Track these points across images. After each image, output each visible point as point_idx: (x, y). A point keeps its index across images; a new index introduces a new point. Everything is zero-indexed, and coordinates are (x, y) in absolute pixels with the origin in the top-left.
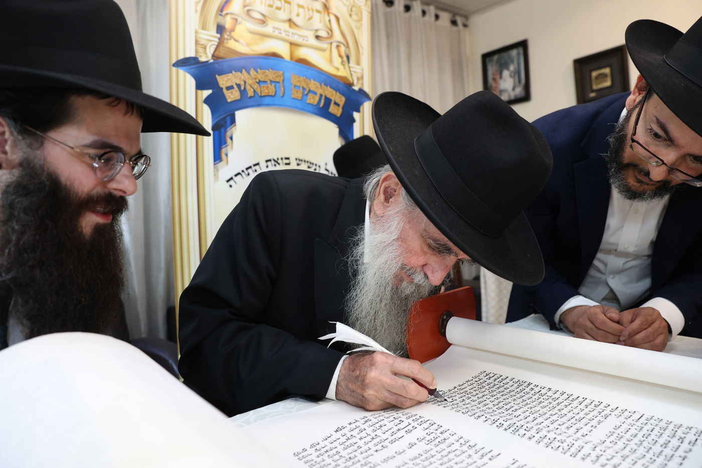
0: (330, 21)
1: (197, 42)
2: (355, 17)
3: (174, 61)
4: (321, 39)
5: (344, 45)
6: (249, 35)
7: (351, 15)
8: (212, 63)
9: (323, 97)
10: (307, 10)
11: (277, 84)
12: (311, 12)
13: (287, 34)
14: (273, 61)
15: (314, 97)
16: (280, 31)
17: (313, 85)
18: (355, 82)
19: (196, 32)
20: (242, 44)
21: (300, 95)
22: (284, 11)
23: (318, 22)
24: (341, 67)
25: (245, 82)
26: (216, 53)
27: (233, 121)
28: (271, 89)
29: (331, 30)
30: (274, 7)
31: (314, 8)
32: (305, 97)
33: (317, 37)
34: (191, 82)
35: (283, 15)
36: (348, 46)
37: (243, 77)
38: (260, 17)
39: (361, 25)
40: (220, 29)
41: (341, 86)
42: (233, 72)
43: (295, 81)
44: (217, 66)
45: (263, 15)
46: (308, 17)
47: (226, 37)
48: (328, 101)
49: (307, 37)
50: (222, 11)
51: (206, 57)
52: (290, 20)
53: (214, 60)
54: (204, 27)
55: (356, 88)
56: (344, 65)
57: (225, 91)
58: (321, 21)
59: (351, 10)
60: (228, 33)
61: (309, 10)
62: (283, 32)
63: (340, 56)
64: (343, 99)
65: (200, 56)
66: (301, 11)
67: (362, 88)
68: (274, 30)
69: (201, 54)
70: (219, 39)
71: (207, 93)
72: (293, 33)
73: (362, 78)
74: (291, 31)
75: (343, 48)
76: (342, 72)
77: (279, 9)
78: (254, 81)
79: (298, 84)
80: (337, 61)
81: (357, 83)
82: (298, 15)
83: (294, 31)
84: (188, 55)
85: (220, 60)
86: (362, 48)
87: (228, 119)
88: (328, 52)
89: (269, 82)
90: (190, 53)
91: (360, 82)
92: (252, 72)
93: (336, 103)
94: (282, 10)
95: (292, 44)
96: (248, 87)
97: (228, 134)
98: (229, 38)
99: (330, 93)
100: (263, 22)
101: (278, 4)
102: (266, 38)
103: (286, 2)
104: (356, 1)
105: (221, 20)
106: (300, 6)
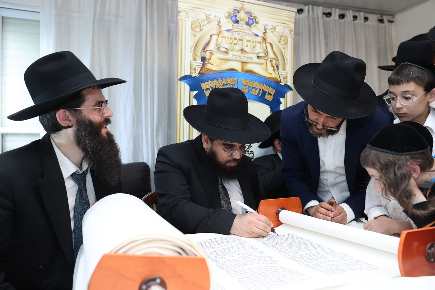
0: (266, 47)
1: (191, 67)
2: (282, 42)
3: (179, 77)
4: (261, 58)
5: (275, 59)
6: (219, 61)
7: (280, 42)
8: (198, 77)
9: (261, 90)
10: (252, 43)
12: (255, 44)
13: (240, 57)
14: (232, 73)
15: (255, 91)
16: (236, 56)
17: (255, 84)
18: (282, 81)
19: (191, 62)
20: (214, 66)
21: (247, 90)
22: (239, 45)
23: (259, 49)
24: (273, 73)
26: (201, 72)
29: (267, 52)
30: (233, 44)
31: (257, 41)
32: (250, 91)
33: (258, 57)
34: (187, 88)
35: (238, 47)
36: (277, 60)
37: (214, 83)
38: (225, 50)
39: (287, 46)
40: (203, 59)
41: (273, 84)
42: (210, 81)
43: (244, 83)
44: (201, 78)
45: (227, 49)
46: (253, 46)
47: (206, 63)
48: (264, 93)
49: (252, 58)
50: (204, 50)
51: (195, 74)
52: (242, 50)
53: (199, 75)
54: (195, 59)
55: (282, 84)
56: (275, 71)
57: (205, 91)
58: (261, 48)
59: (280, 39)
60: (207, 61)
62: (238, 56)
63: (272, 66)
64: (274, 90)
65: (193, 74)
66: (249, 43)
67: (286, 84)
68: (233, 56)
69: (192, 73)
70: (203, 64)
71: (195, 93)
72: (243, 57)
73: (287, 77)
74: (242, 55)
75: (274, 62)
76: (274, 75)
77: (236, 44)
78: (221, 85)
79: (246, 84)
80: (270, 69)
81: (283, 81)
82: (247, 46)
83: (244, 55)
84: (186, 74)
85: (203, 75)
86: (287, 60)
88: (265, 64)
89: (229, 85)
90: (187, 73)
91: (285, 80)
92: (220, 80)
93: (269, 94)
94: (238, 44)
95: (242, 62)
98: (208, 63)
99: (265, 88)
100: (226, 53)
101: (235, 42)
102: (228, 61)
103: (240, 40)
104: (283, 33)
105: (204, 54)
106: (248, 41)
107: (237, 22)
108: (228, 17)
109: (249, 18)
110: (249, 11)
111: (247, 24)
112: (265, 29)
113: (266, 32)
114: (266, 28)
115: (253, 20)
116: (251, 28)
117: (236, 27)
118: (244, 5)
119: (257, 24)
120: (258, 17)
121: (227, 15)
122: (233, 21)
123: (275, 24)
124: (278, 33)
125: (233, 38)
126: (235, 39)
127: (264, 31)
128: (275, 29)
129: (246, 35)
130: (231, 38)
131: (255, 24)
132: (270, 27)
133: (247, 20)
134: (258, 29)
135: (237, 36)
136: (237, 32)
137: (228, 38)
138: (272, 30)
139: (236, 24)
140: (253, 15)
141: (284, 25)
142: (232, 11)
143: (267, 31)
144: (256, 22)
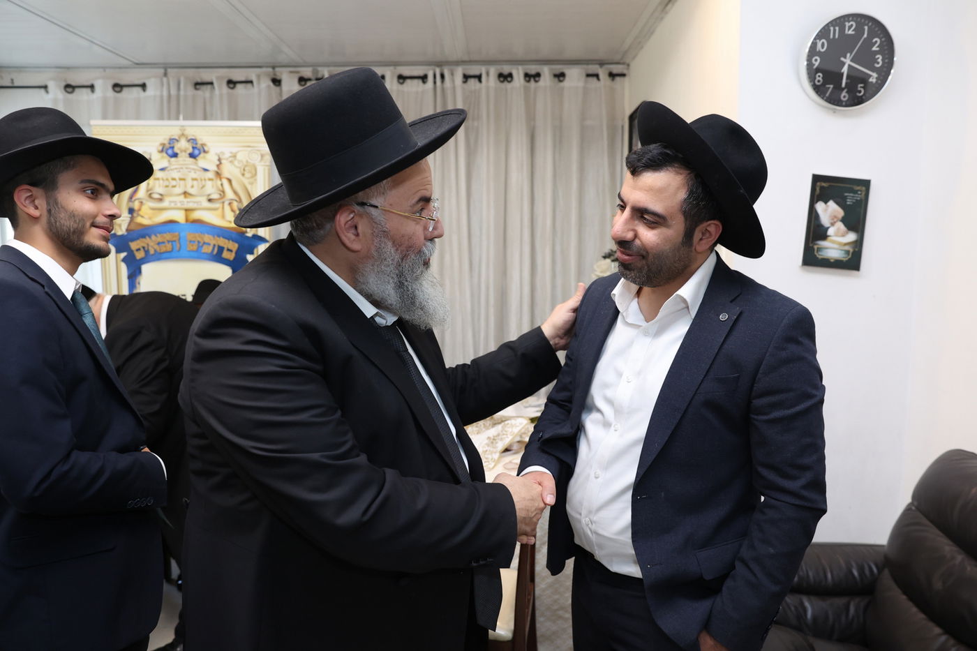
0: (222, 185)
4: (213, 201)
5: (236, 201)
6: (151, 211)
7: (243, 175)
8: (126, 235)
9: (217, 246)
10: (199, 181)
11: (174, 243)
12: (203, 181)
13: (183, 203)
14: (171, 226)
15: (208, 247)
16: (176, 203)
17: (207, 238)
20: (146, 218)
21: (195, 248)
23: (211, 189)
25: (148, 245)
26: (129, 228)
27: (140, 272)
28: (169, 247)
29: (223, 192)
31: (207, 178)
32: (199, 249)
33: (210, 200)
35: (179, 190)
36: (241, 201)
37: (146, 242)
38: (159, 197)
39: (256, 180)
40: (131, 211)
41: (233, 235)
42: (140, 239)
43: (190, 237)
44: (129, 236)
45: (161, 195)
46: (201, 186)
47: (135, 215)
48: (221, 249)
49: (201, 202)
50: (132, 199)
51: (122, 232)
52: (185, 193)
53: (128, 232)
55: (249, 235)
57: (135, 252)
58: (213, 187)
59: (244, 170)
60: (136, 213)
61: (201, 180)
62: (178, 202)
64: (237, 245)
66: (195, 183)
67: (255, 234)
68: (170, 203)
70: (131, 218)
71: (123, 255)
72: (187, 202)
74: (186, 200)
75: (235, 204)
77: (174, 186)
78: (155, 243)
79: (193, 239)
82: (192, 187)
83: (189, 200)
85: (132, 232)
87: (137, 272)
88: (221, 209)
89: (166, 242)
92: (153, 237)
93: (228, 250)
94: (178, 186)
95: (186, 210)
96: (150, 248)
97: (137, 281)
98: (137, 216)
99: (223, 242)
100: (161, 200)
101: (174, 183)
102: (164, 211)
103: (181, 179)
104: (249, 161)
105: (131, 205)
106: (194, 179)
107: (175, 155)
108: (162, 151)
109: (193, 148)
110: (193, 138)
111: (192, 156)
112: (219, 160)
113: (221, 163)
114: (221, 157)
115: (199, 150)
116: (197, 160)
117: (174, 163)
118: (184, 130)
119: (206, 155)
120: (208, 144)
121: (160, 148)
122: (169, 156)
123: (234, 150)
124: (240, 161)
125: (170, 179)
126: (174, 179)
127: (218, 163)
128: (235, 156)
129: (190, 172)
130: (167, 179)
131: (202, 155)
132: (227, 155)
133: (190, 150)
134: (208, 161)
135: (176, 175)
136: (176, 169)
137: (163, 179)
138: (231, 159)
139: (173, 159)
140: (200, 142)
141: (249, 149)
142: (166, 142)
143: (223, 161)
144: (205, 152)
